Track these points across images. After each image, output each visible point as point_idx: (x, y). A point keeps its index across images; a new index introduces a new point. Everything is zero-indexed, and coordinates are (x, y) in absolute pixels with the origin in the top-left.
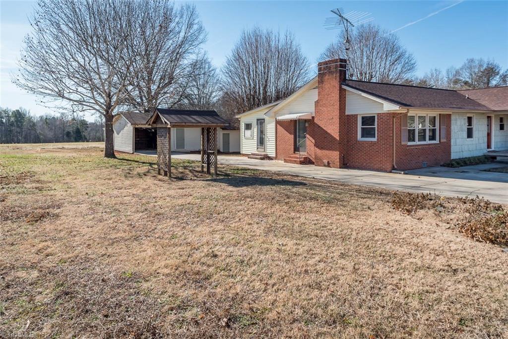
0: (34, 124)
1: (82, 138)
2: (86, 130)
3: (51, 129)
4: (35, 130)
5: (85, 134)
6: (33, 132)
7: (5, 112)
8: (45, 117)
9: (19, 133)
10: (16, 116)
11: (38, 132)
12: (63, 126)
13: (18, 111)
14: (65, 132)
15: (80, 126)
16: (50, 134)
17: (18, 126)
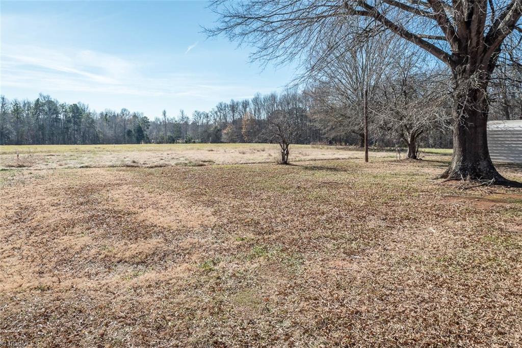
0: (93, 121)
1: (144, 137)
2: (148, 128)
3: (112, 127)
4: (94, 127)
5: (147, 132)
6: (92, 130)
7: (63, 106)
8: (104, 113)
9: (77, 130)
10: (73, 111)
11: (97, 130)
12: (124, 124)
13: (75, 105)
14: (126, 131)
15: (142, 124)
16: (110, 133)
17: (75, 123)
